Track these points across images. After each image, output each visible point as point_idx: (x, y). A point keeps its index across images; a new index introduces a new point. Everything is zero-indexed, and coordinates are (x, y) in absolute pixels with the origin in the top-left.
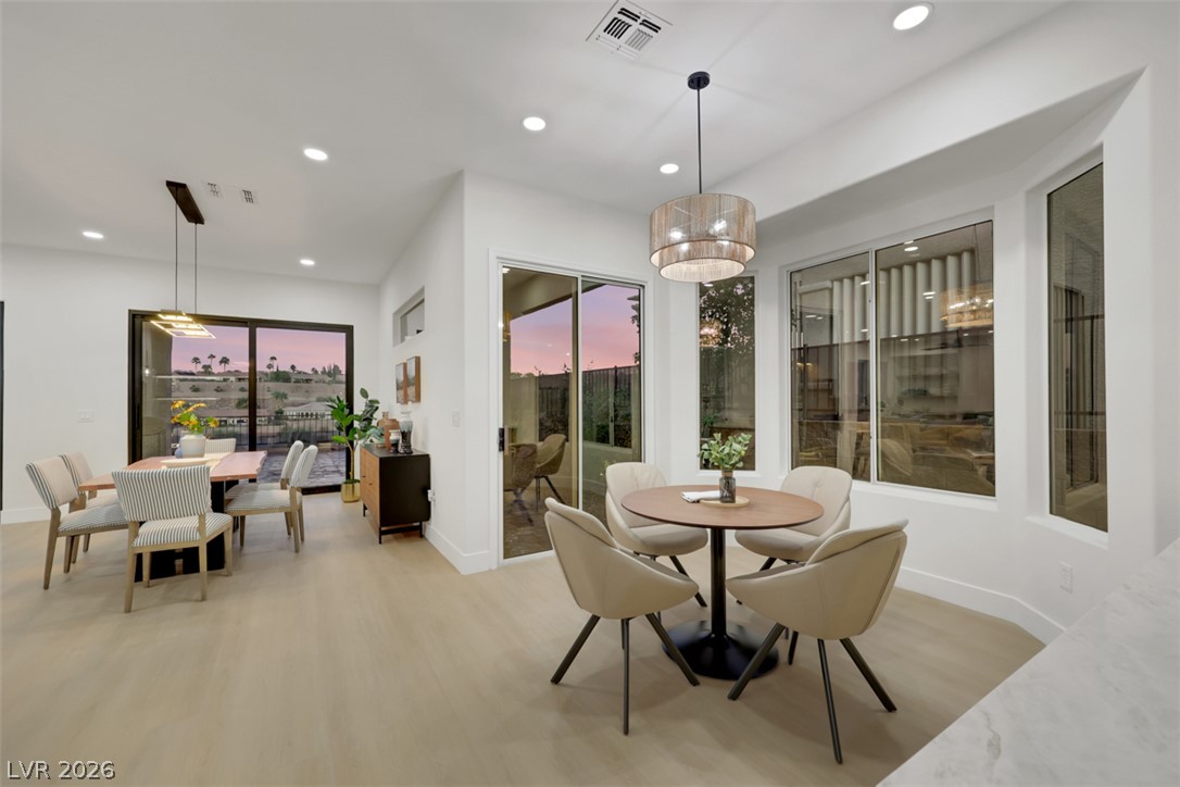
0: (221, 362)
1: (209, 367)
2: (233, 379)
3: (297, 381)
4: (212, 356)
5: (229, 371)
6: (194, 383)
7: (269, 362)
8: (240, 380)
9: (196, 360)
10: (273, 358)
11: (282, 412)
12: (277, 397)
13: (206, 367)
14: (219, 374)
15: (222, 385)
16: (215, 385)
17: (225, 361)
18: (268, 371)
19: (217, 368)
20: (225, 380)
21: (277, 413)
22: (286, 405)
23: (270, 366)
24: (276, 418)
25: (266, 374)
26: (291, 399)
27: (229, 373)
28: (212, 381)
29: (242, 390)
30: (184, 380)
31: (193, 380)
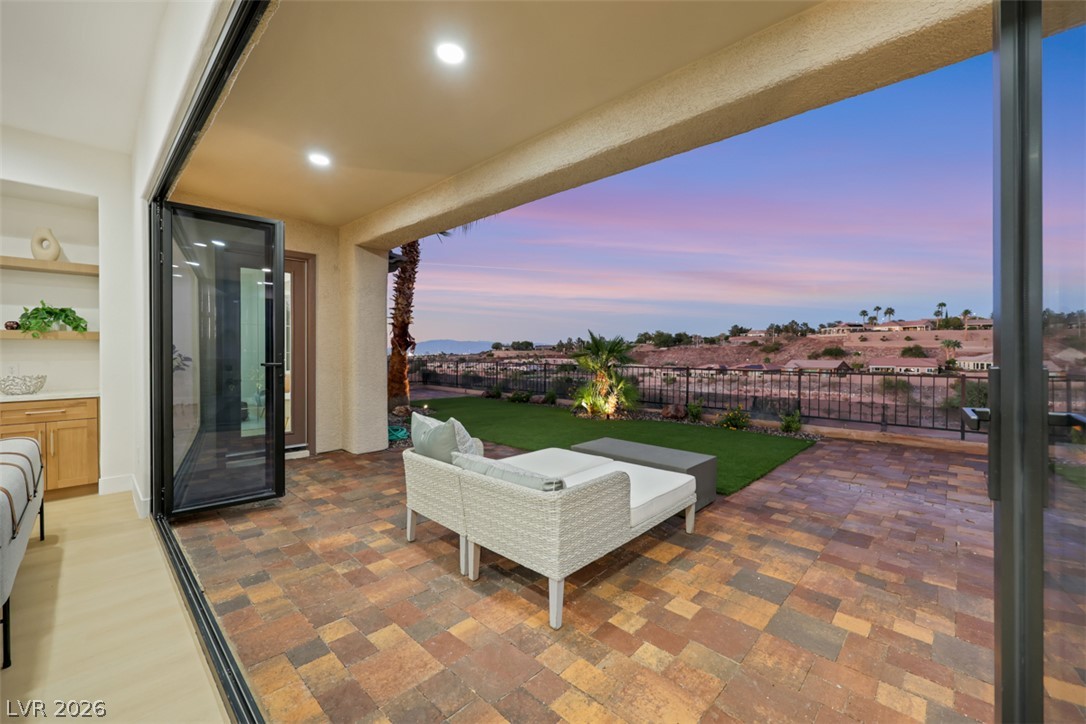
0: (886, 313)
1: (875, 318)
2: (897, 328)
3: (972, 328)
4: (878, 309)
5: (894, 321)
6: (864, 334)
7: (937, 309)
8: (904, 329)
9: (864, 313)
10: (942, 305)
11: (953, 362)
12: (948, 346)
13: (873, 319)
14: (884, 325)
15: (887, 334)
16: (881, 335)
17: (890, 311)
18: (934, 318)
19: (882, 319)
20: (890, 330)
21: (948, 362)
22: (957, 355)
23: (938, 313)
24: (948, 368)
25: (933, 323)
26: (966, 347)
27: (894, 323)
28: (879, 331)
29: (908, 339)
30: (854, 331)
31: (861, 331)
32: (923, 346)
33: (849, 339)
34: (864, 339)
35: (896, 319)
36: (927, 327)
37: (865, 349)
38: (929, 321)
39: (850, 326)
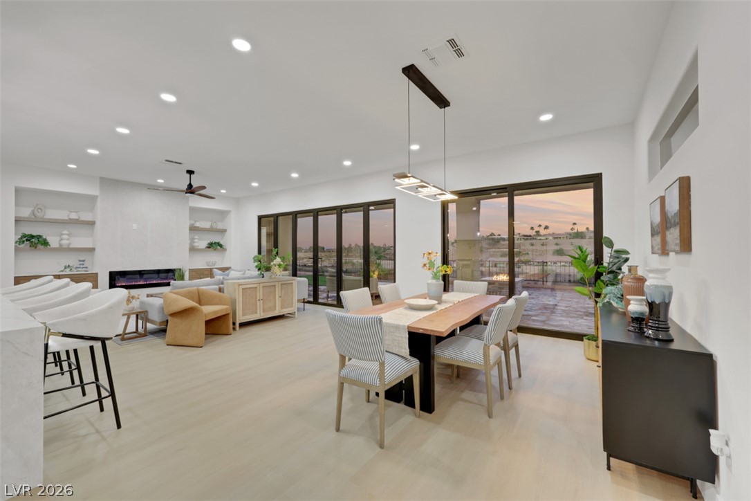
0: (545, 229)
2: (551, 238)
6: (531, 241)
7: (571, 226)
8: (555, 238)
9: (532, 228)
10: (575, 224)
13: (538, 232)
14: (544, 236)
15: (546, 241)
16: (542, 241)
17: (546, 228)
18: (571, 232)
19: (543, 232)
20: (546, 239)
23: (572, 229)
25: (570, 234)
27: (549, 235)
28: (540, 239)
29: (557, 244)
30: (527, 239)
31: (531, 239)
32: (564, 248)
33: (524, 245)
34: (532, 245)
35: (551, 233)
36: (567, 237)
37: (533, 251)
38: (568, 233)
39: (525, 236)
